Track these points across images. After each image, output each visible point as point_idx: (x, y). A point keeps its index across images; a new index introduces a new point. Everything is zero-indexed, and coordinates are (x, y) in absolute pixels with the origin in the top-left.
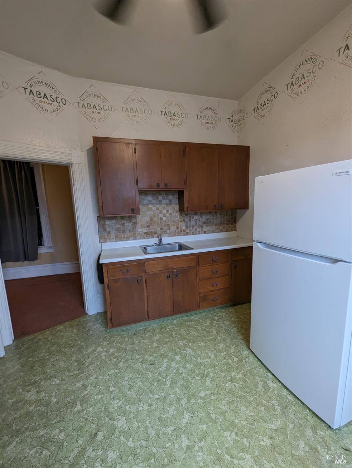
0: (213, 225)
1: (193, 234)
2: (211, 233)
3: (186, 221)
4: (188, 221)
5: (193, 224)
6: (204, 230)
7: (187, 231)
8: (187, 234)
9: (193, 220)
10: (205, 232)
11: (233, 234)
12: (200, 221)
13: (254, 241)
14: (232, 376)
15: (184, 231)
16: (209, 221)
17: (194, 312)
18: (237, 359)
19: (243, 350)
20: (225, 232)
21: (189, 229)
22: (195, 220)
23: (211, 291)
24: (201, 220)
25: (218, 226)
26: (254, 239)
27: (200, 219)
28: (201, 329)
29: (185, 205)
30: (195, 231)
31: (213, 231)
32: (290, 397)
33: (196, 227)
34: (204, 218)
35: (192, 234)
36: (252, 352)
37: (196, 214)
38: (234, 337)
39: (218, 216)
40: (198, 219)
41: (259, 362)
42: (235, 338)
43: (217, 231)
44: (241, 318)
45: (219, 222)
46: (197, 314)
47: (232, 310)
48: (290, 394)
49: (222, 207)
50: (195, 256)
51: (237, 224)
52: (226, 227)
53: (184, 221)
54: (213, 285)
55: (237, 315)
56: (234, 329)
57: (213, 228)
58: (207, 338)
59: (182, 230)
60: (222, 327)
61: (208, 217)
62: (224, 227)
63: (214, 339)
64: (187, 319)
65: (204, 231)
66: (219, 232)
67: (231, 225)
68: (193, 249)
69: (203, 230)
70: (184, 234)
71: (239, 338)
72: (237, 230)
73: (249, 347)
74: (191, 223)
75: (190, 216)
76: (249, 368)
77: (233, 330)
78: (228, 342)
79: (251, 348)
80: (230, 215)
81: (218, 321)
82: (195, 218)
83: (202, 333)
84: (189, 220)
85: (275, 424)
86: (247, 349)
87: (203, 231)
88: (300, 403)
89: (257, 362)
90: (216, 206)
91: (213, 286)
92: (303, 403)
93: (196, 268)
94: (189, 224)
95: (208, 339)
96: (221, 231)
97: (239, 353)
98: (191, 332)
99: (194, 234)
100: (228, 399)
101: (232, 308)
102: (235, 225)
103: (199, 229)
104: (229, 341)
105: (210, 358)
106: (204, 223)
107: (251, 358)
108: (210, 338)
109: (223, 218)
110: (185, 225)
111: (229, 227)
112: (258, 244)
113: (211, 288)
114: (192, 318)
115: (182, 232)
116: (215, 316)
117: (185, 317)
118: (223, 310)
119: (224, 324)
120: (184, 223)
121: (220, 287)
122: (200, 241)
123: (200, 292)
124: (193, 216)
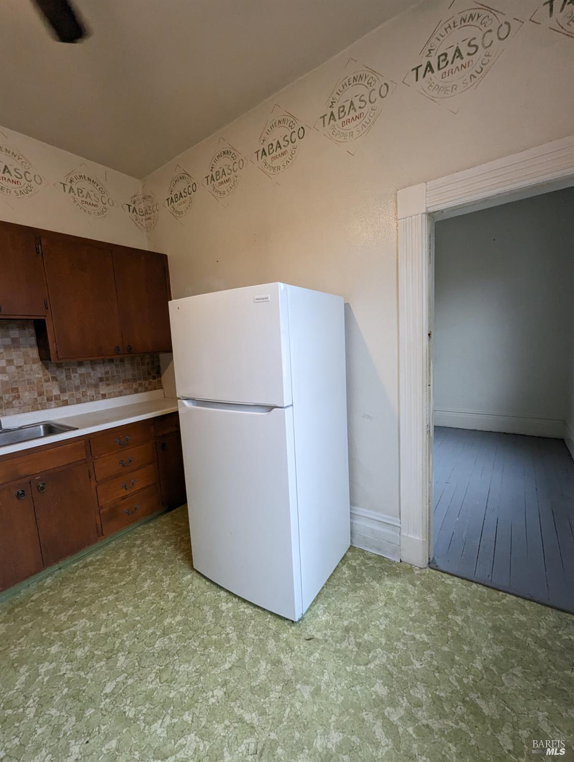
0: (120, 382)
1: (79, 401)
2: (117, 396)
3: (58, 379)
4: (65, 379)
5: (76, 384)
6: (102, 392)
7: (65, 397)
8: (66, 403)
9: (75, 377)
10: (104, 397)
11: (158, 393)
12: (90, 376)
13: (179, 399)
14: (165, 626)
15: (56, 399)
16: (110, 375)
17: (93, 548)
18: (174, 594)
19: (184, 575)
20: (143, 392)
21: (68, 394)
22: (81, 375)
23: (124, 498)
24: (94, 376)
25: (128, 383)
26: (178, 396)
27: (90, 373)
28: (108, 573)
29: (51, 348)
30: (83, 396)
31: (119, 392)
32: (249, 611)
33: (84, 388)
34: (100, 371)
35: (76, 403)
36: (198, 573)
37: (80, 364)
38: (169, 560)
39: (127, 365)
40: (87, 373)
41: (207, 583)
42: (170, 562)
43: (128, 392)
44: (180, 527)
45: (131, 377)
46: (100, 548)
47: (165, 519)
48: (248, 607)
49: (130, 350)
50: (83, 441)
51: (162, 378)
52: (143, 384)
53: (54, 379)
54: (126, 486)
55: (175, 524)
56: (169, 548)
57: (119, 387)
58: (119, 584)
59: (52, 397)
60: (149, 553)
61: (108, 369)
62: (140, 385)
63: (134, 579)
64: (78, 566)
65: (102, 395)
66: (132, 394)
67: (153, 379)
68: (77, 429)
69: (99, 393)
70: (56, 403)
71: (178, 559)
72: (164, 386)
73: (192, 567)
74: (72, 381)
75: (69, 369)
76: (193, 599)
77: (168, 551)
78: (158, 574)
79: (194, 567)
80: (148, 364)
81: (141, 545)
82: (79, 372)
83: (108, 580)
84: (66, 376)
85: (230, 660)
86: (191, 571)
87: (100, 395)
88: (261, 612)
89: (205, 584)
90: (118, 348)
91: (126, 489)
92: (264, 610)
93: (86, 463)
94: (66, 385)
95: (123, 583)
96: (136, 391)
97: (177, 583)
98: (87, 586)
99: (82, 403)
100: (158, 667)
101: (165, 516)
102: (160, 379)
103: (90, 392)
104: (160, 571)
105: (125, 615)
106: (101, 380)
107: (198, 582)
108: (126, 581)
109: (137, 368)
110: (57, 386)
111: (150, 384)
112: (185, 402)
113: (123, 493)
114: (89, 559)
115: (51, 400)
116: (136, 539)
117: (74, 564)
118: (151, 525)
119: (151, 547)
120: (54, 382)
121: (138, 487)
122: (95, 414)
123: (100, 505)
124: (75, 369)
